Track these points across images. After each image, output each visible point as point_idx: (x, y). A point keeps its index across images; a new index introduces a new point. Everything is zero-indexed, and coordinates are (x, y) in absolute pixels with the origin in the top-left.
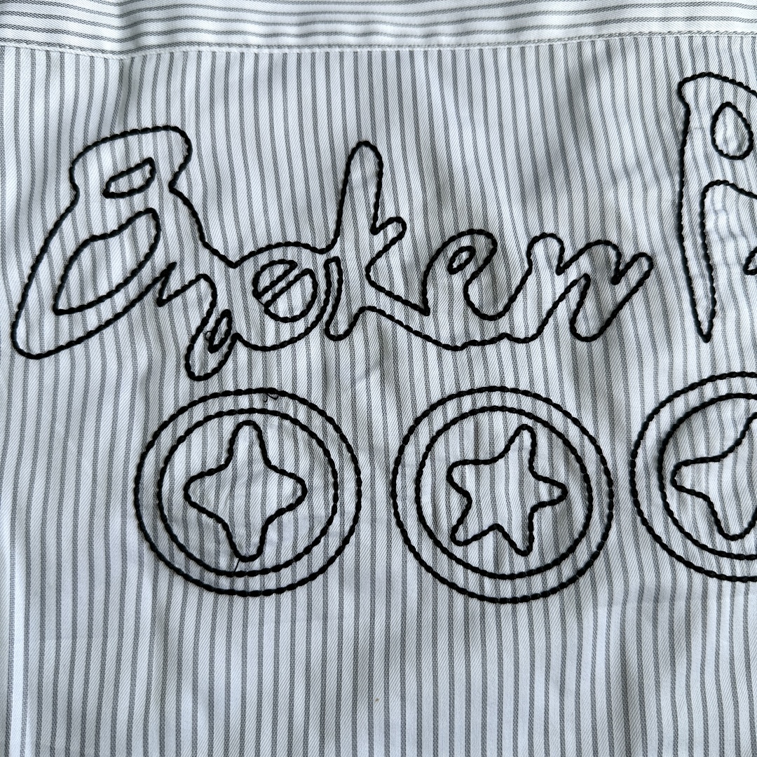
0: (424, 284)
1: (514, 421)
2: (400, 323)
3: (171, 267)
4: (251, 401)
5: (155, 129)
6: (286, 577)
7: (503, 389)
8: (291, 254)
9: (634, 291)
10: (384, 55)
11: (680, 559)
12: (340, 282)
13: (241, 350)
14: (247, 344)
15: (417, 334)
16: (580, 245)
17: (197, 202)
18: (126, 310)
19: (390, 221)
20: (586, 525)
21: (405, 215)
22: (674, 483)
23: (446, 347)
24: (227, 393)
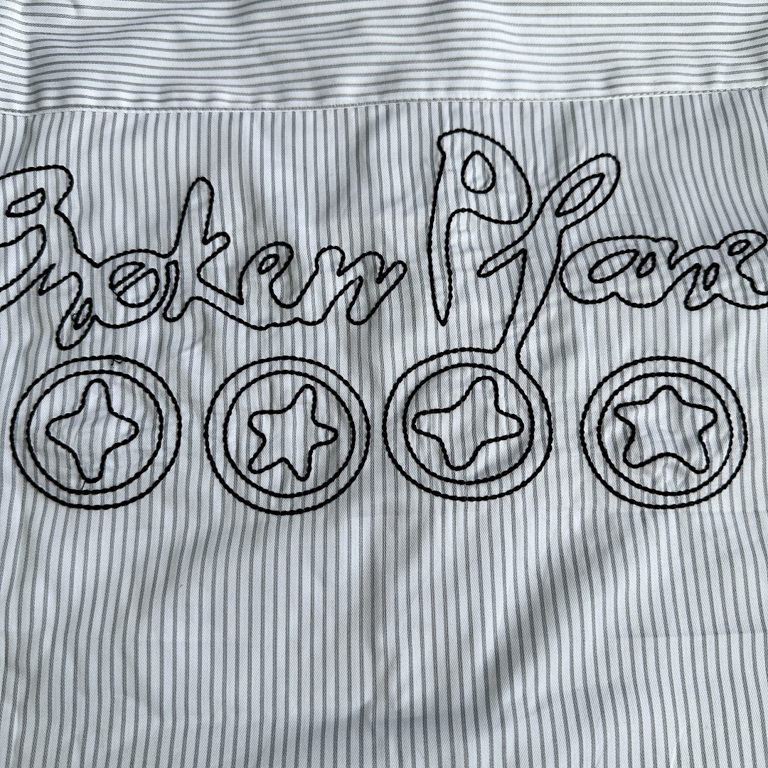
0: (240, 281)
1: (300, 381)
2: (220, 309)
3: (52, 267)
4: (102, 365)
5: (47, 167)
6: (121, 495)
7: (293, 358)
8: (141, 258)
9: (392, 288)
10: (220, 115)
11: (414, 482)
12: (177, 279)
13: (97, 328)
14: (102, 323)
15: (232, 317)
16: (357, 255)
17: (74, 221)
18: (17, 298)
19: (218, 235)
20: (349, 458)
21: (229, 231)
22: (414, 427)
23: (254, 327)
24: (84, 359)
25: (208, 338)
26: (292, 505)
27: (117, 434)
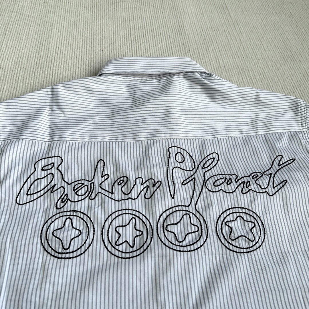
0: (112, 188)
1: (131, 216)
2: (106, 196)
4: (70, 213)
5: (55, 157)
6: (75, 254)
7: (129, 209)
8: (83, 182)
9: (158, 188)
11: (167, 246)
12: (94, 187)
13: (69, 202)
14: (71, 201)
15: (110, 198)
16: (147, 180)
17: (63, 172)
18: (44, 194)
19: (106, 175)
20: (147, 240)
21: (109, 174)
22: (166, 229)
23: (117, 201)
24: (65, 212)
25: (103, 204)
26: (129, 256)
27: (75, 234)
